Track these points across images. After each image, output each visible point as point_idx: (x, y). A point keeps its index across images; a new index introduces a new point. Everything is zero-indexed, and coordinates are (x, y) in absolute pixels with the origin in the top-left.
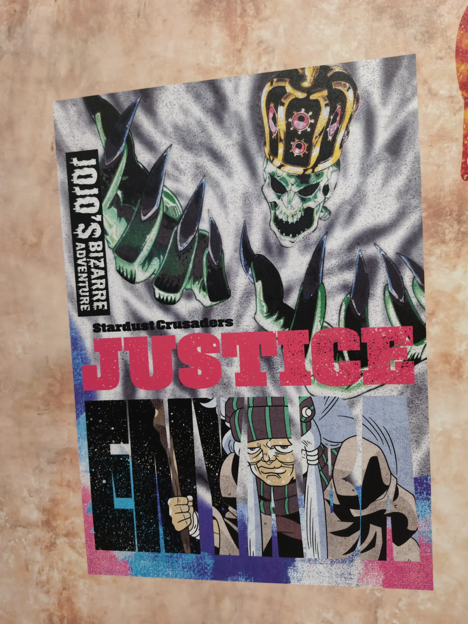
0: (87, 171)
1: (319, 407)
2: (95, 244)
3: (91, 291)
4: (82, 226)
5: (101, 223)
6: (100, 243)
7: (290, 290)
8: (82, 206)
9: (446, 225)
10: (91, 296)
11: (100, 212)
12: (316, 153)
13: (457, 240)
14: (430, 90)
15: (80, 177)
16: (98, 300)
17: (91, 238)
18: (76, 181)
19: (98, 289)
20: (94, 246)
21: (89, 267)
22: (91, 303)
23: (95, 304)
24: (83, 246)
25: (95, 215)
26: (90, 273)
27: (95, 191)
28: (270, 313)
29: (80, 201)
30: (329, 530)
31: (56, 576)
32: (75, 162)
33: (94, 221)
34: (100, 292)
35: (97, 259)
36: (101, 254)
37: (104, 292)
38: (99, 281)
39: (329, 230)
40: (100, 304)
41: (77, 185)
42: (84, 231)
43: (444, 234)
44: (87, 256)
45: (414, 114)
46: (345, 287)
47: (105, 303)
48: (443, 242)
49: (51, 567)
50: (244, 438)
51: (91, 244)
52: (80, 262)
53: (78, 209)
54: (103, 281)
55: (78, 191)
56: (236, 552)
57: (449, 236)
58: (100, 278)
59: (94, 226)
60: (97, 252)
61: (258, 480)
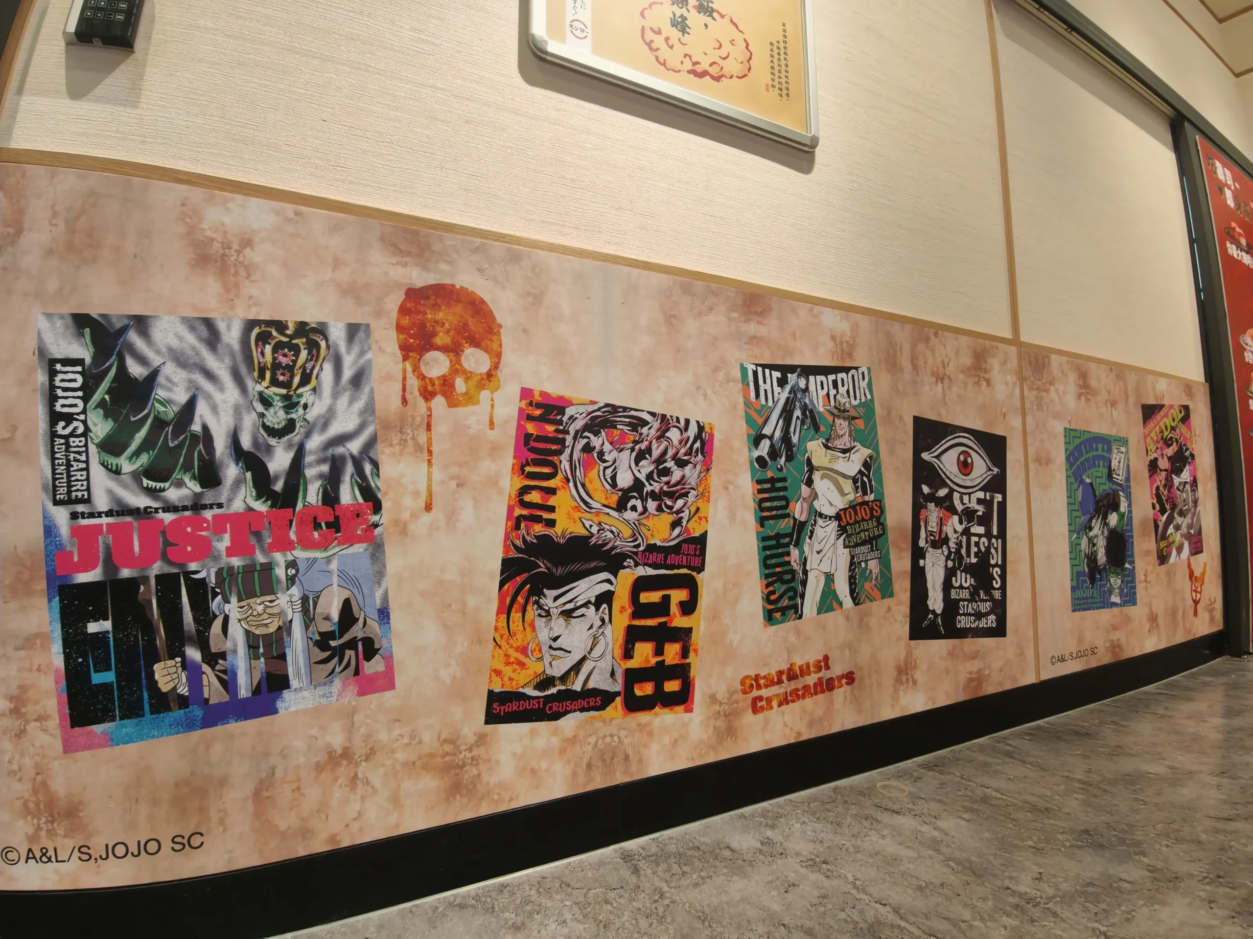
0: (71, 376)
1: (302, 566)
2: (77, 440)
3: (69, 482)
4: (62, 424)
5: (84, 422)
6: (83, 439)
7: (276, 478)
8: (63, 406)
9: (393, 434)
10: (69, 486)
11: (84, 412)
12: (297, 380)
13: (400, 444)
14: (380, 348)
15: (62, 380)
16: (78, 490)
17: (72, 434)
18: (57, 383)
19: (77, 480)
20: (74, 442)
21: (68, 461)
22: (69, 492)
23: (74, 494)
24: (62, 441)
25: (78, 414)
26: (69, 465)
27: (80, 394)
28: (258, 497)
29: (61, 402)
30: (313, 661)
31: (28, 762)
32: (58, 367)
33: (77, 420)
34: (80, 483)
35: (79, 453)
36: (84, 449)
37: (85, 483)
38: (80, 473)
39: (308, 435)
40: (80, 494)
41: (59, 387)
42: (64, 428)
43: (392, 440)
44: (67, 450)
45: (370, 361)
46: (321, 476)
47: (86, 493)
48: (391, 445)
49: (22, 755)
50: (234, 599)
51: (71, 440)
52: (57, 455)
53: (58, 408)
54: (84, 473)
55: (59, 393)
56: (226, 698)
57: (395, 442)
58: (82, 470)
59: (75, 424)
60: (77, 446)
61: (247, 632)
